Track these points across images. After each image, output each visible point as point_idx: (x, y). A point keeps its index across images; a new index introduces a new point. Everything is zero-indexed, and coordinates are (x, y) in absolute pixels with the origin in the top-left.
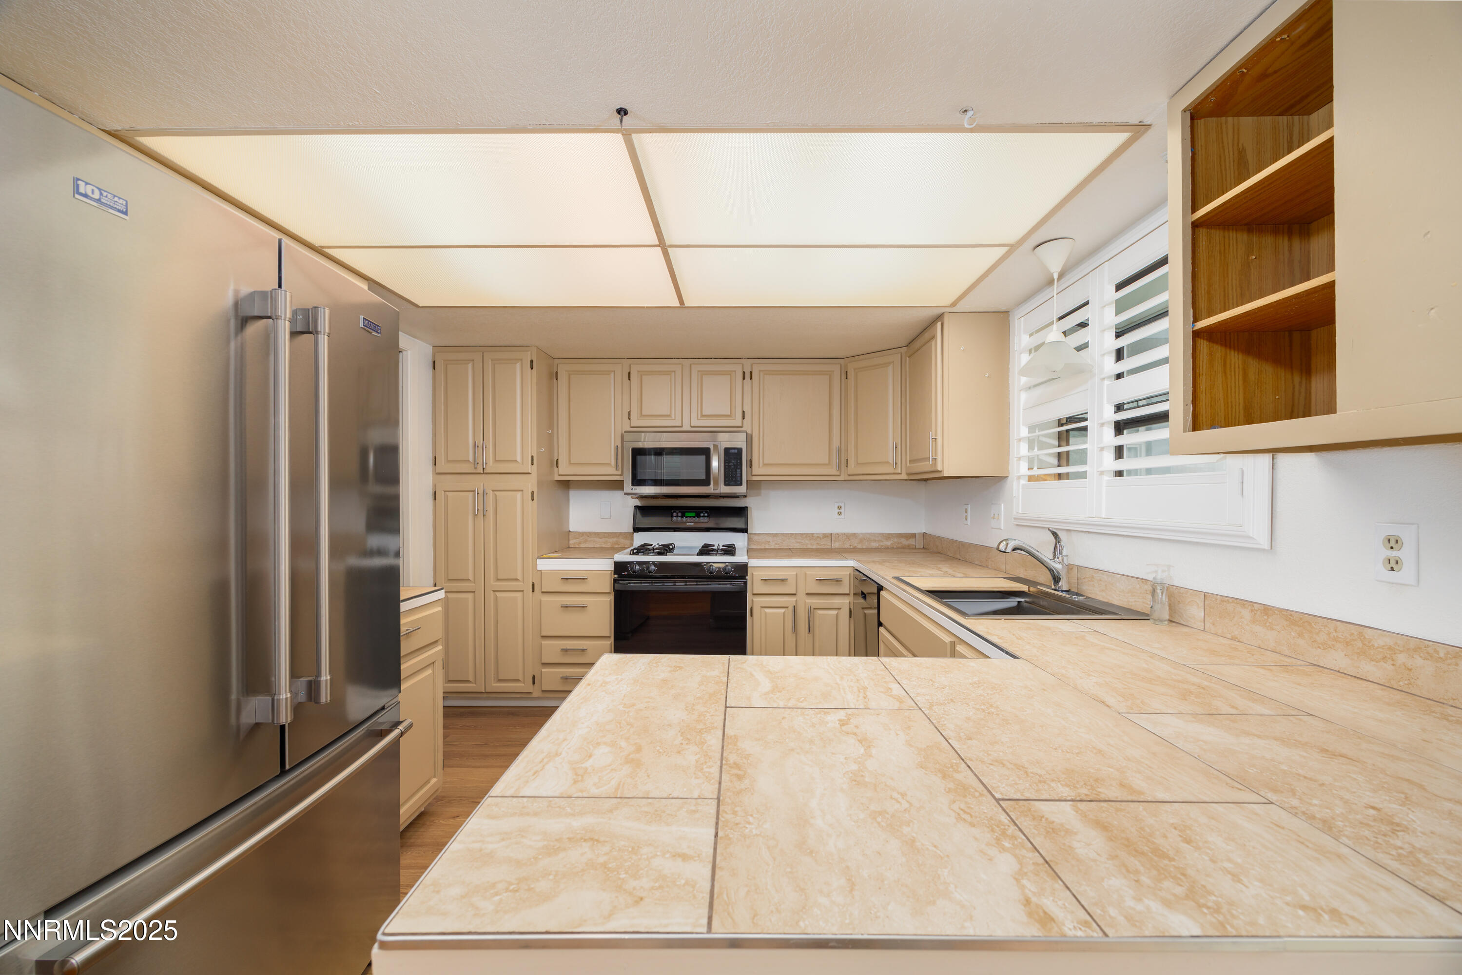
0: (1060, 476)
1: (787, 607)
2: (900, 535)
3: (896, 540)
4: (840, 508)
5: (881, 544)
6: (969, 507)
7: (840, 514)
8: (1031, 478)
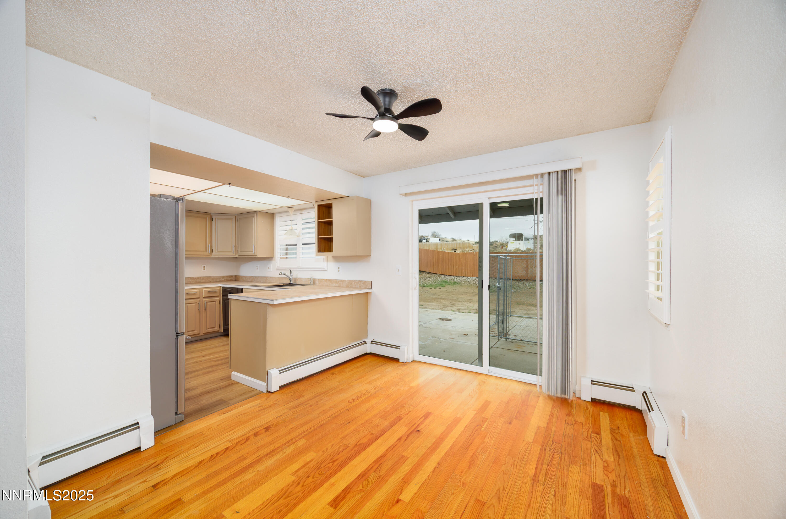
0: (286, 258)
1: (196, 303)
2: (227, 276)
3: (226, 278)
4: (204, 267)
5: (220, 280)
6: (258, 266)
7: (204, 269)
8: (281, 258)
